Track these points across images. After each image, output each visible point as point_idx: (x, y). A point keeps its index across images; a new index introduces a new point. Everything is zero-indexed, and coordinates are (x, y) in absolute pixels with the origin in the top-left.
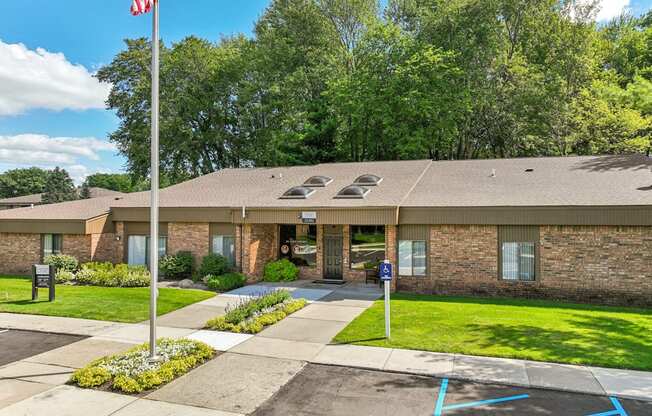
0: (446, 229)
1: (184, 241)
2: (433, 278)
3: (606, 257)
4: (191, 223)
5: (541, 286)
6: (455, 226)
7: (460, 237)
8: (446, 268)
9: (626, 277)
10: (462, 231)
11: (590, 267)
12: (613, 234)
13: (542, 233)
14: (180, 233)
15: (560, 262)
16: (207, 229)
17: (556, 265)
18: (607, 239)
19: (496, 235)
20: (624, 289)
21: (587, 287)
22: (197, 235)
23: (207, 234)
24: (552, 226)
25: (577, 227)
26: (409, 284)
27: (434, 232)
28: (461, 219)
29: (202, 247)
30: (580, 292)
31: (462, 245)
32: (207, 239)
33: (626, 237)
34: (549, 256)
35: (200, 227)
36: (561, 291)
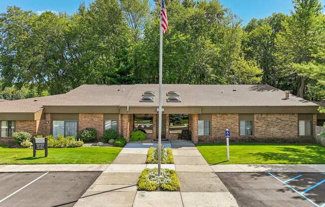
0: (218, 115)
1: (88, 123)
2: (213, 136)
3: (277, 125)
4: (93, 114)
5: (255, 137)
6: (222, 114)
7: (224, 119)
8: (218, 132)
9: (283, 132)
10: (225, 116)
11: (272, 129)
12: (279, 116)
13: (255, 117)
14: (86, 119)
15: (261, 127)
16: (103, 116)
17: (260, 129)
18: (277, 119)
19: (238, 118)
20: (283, 137)
21: (271, 137)
22: (96, 120)
23: (102, 119)
24: (259, 114)
25: (267, 114)
26: (203, 139)
27: (213, 117)
28: (224, 111)
29: (99, 125)
30: (268, 139)
31: (225, 122)
32: (102, 121)
33: (284, 117)
34: (258, 125)
35: (99, 115)
36: (262, 139)
